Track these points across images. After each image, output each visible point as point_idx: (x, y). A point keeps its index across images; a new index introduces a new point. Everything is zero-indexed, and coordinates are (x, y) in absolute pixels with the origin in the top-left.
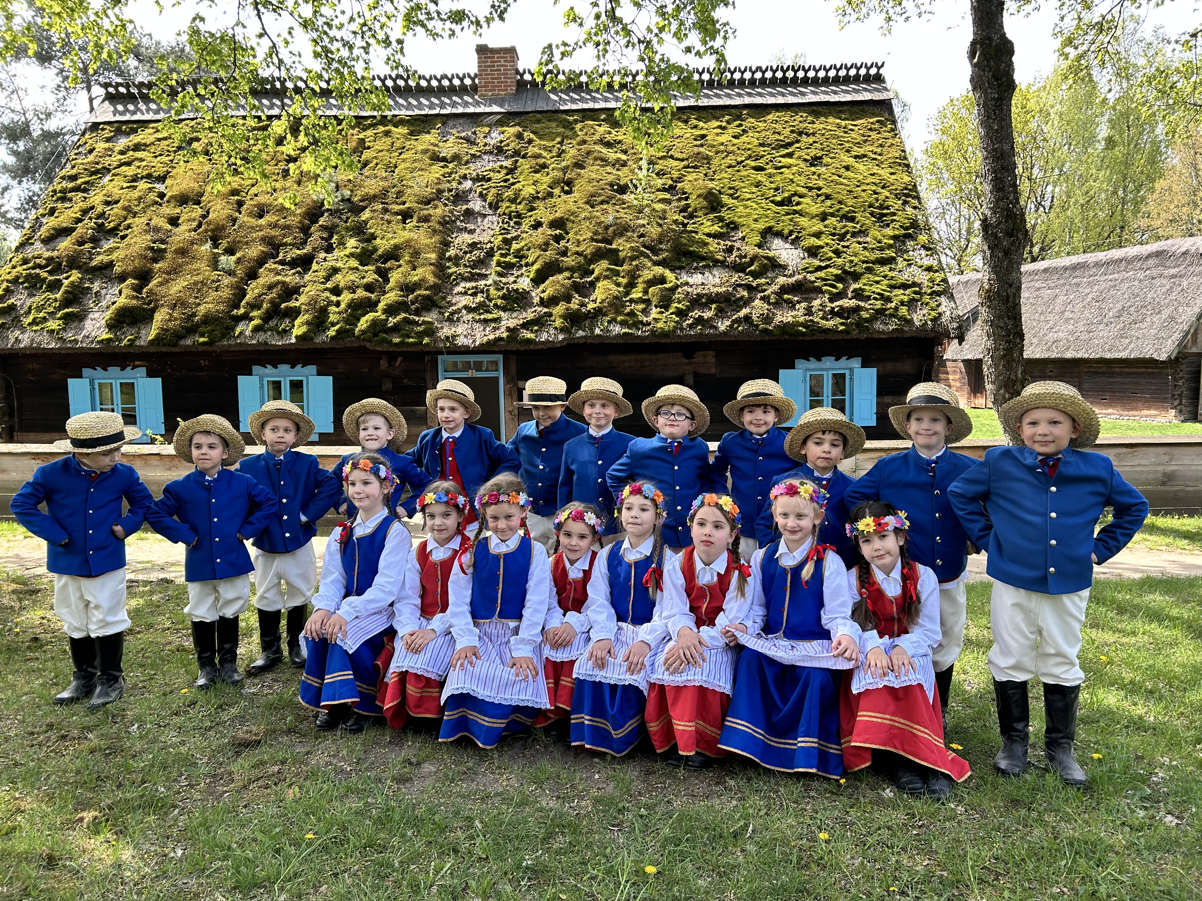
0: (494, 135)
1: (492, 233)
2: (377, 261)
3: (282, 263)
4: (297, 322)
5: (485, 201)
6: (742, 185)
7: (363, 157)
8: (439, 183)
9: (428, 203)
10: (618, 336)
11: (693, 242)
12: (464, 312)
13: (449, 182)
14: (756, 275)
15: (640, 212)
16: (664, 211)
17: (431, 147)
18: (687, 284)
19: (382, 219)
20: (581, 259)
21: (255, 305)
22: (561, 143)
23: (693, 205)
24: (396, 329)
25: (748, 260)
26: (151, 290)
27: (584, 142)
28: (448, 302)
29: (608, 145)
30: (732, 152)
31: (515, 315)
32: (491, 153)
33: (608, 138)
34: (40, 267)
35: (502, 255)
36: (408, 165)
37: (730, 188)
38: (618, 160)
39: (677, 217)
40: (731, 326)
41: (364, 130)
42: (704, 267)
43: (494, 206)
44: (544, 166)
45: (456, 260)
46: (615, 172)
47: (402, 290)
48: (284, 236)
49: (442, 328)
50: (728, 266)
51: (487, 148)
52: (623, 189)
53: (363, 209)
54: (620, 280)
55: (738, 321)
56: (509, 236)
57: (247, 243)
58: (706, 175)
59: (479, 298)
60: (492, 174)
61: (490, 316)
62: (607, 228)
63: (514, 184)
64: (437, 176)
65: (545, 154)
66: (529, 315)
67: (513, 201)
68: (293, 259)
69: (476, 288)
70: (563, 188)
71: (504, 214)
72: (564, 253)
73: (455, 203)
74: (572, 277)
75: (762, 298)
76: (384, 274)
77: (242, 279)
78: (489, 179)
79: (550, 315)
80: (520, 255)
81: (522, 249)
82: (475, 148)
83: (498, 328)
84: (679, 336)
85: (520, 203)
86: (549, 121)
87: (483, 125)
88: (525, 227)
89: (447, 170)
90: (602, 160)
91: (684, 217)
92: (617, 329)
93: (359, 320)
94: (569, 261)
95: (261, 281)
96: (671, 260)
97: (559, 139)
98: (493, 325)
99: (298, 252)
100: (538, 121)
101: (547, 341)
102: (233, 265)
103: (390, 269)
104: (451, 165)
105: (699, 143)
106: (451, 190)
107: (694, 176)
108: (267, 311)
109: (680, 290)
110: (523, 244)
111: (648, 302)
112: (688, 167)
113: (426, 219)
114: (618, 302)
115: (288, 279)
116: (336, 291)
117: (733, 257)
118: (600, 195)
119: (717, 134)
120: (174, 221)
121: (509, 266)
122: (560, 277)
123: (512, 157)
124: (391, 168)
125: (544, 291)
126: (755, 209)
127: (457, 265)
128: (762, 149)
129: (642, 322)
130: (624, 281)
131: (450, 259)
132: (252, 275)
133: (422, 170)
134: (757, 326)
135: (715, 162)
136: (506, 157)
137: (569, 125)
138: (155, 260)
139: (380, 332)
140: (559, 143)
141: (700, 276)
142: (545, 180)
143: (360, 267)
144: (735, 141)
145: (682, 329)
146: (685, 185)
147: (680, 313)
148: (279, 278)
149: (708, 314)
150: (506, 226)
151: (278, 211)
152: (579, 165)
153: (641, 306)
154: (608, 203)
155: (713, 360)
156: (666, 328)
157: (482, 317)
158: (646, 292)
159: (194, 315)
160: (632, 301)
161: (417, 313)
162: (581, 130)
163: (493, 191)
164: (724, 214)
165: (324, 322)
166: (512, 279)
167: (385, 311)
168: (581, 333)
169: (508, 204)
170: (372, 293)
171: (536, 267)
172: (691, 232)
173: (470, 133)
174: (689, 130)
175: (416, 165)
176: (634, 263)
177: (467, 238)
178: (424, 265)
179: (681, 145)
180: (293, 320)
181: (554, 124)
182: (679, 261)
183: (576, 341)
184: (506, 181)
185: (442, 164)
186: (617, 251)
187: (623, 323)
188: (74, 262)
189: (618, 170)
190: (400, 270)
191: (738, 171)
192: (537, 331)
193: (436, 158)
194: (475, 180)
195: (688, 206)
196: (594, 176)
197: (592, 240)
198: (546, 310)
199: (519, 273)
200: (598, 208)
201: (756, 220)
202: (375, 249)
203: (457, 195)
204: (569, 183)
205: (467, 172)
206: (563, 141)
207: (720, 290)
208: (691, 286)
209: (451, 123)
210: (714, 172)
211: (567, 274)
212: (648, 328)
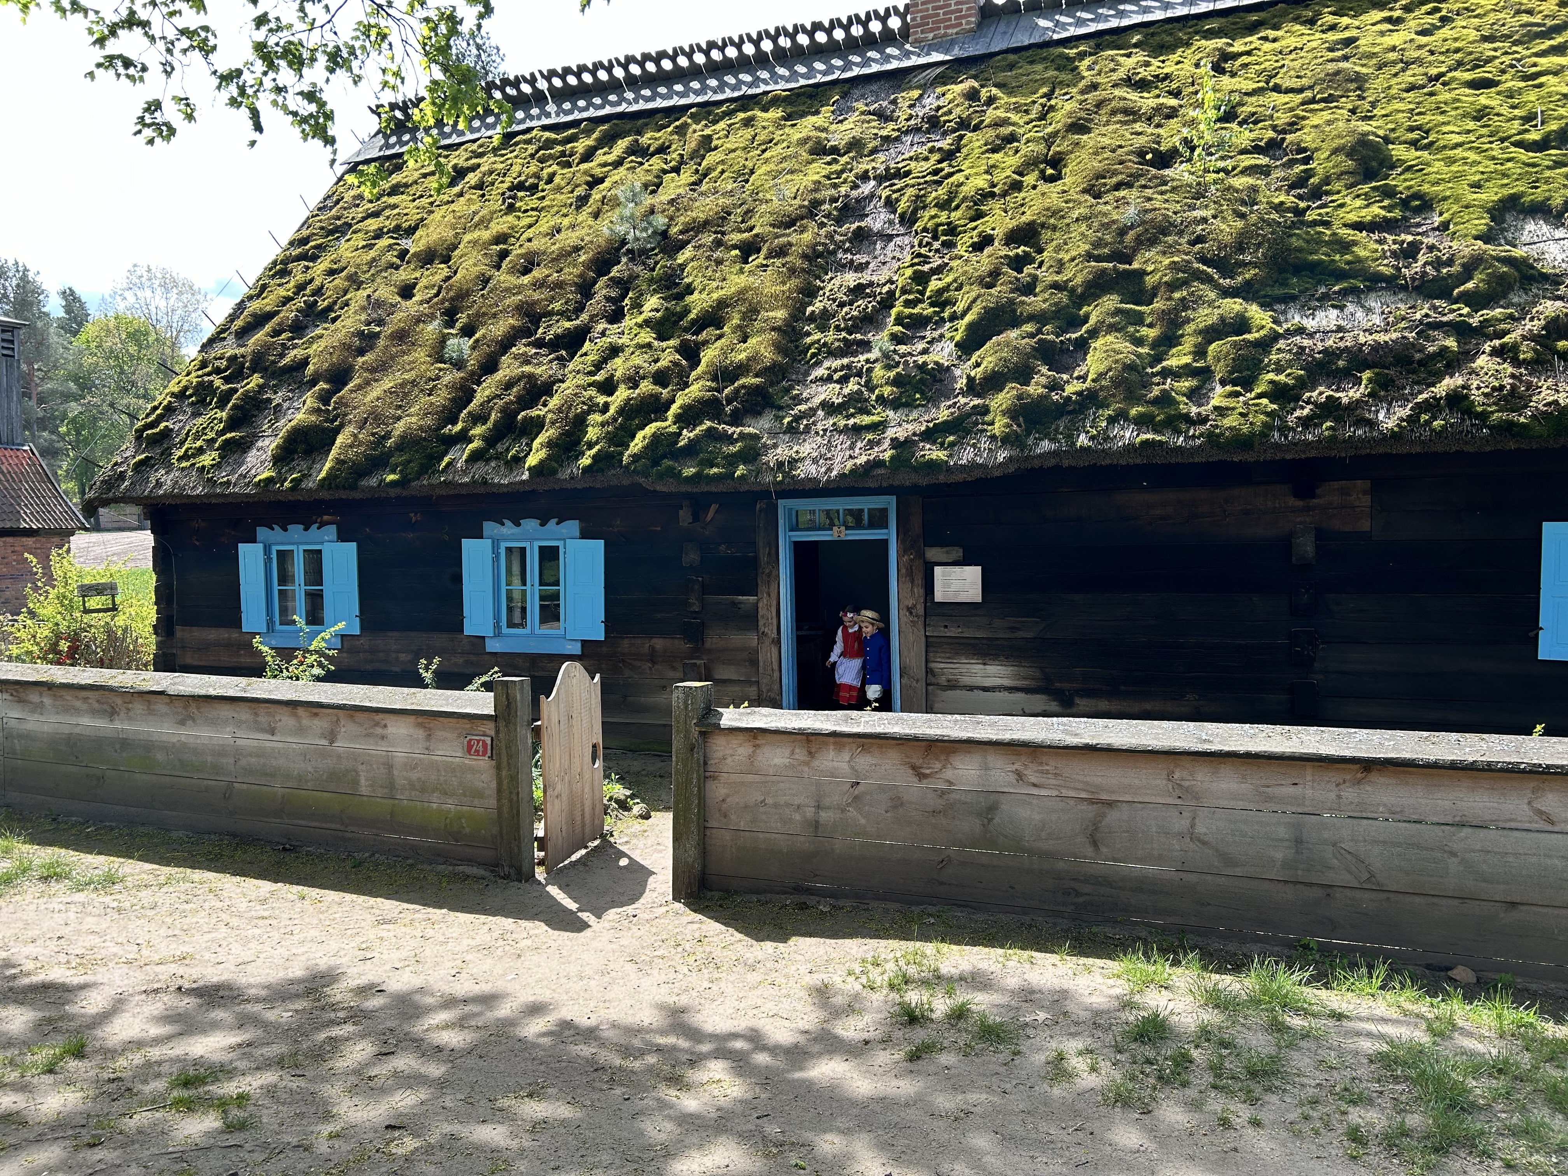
0: (927, 101)
1: (896, 265)
2: (686, 330)
3: (539, 344)
4: (536, 444)
5: (894, 212)
6: (1441, 118)
7: (704, 163)
8: (816, 190)
9: (791, 223)
10: (1131, 448)
11: (1318, 241)
12: (820, 413)
13: (835, 186)
14: (1476, 301)
15: (1199, 196)
16: (1254, 189)
17: (814, 134)
18: (1301, 331)
19: (709, 258)
20: (1063, 297)
21: (479, 418)
22: (1049, 96)
23: (1320, 170)
24: (692, 448)
25: (1456, 269)
26: (342, 397)
27: (1094, 87)
28: (794, 398)
29: (1142, 85)
30: (1419, 61)
31: (915, 414)
32: (917, 130)
33: (1143, 73)
34: (217, 371)
35: (908, 304)
36: (772, 166)
37: (1411, 129)
38: (1158, 109)
39: (1282, 198)
40: (1412, 419)
41: (715, 122)
42: (1344, 293)
43: (908, 220)
44: (1012, 138)
45: (823, 320)
46: (1150, 130)
47: (714, 378)
48: (552, 300)
49: (775, 446)
50: (1404, 288)
51: (912, 122)
52: (1165, 159)
53: (682, 245)
54: (1144, 331)
55: (1432, 406)
56: (926, 268)
57: (495, 316)
58: (1353, 111)
59: (852, 386)
60: (913, 164)
61: (866, 420)
62: (1123, 232)
63: (951, 175)
64: (816, 177)
65: (1014, 117)
66: (943, 414)
67: (944, 205)
68: (557, 336)
69: (849, 367)
70: (1043, 172)
71: (925, 230)
72: (1029, 289)
73: (839, 222)
74: (1039, 331)
75: (1498, 352)
76: (691, 353)
77: (473, 373)
78: (907, 174)
79: (985, 410)
80: (941, 301)
81: (946, 288)
82: (891, 125)
83: (879, 443)
84: (1277, 446)
85: (957, 207)
86: (1032, 62)
87: (911, 88)
88: (961, 249)
89: (836, 167)
90: (1126, 111)
91: (1300, 197)
92: (1127, 435)
93: (633, 437)
94: (1037, 302)
95: (499, 375)
96: (1263, 283)
97: (1045, 90)
98: (870, 436)
99: (568, 325)
100: (1011, 67)
101: (973, 466)
102: (467, 352)
103: (705, 343)
104: (844, 160)
105: (1339, 53)
106: (836, 200)
107: (1326, 115)
108: (496, 423)
109: (1282, 344)
110: (949, 279)
111: (1204, 374)
112: (1313, 101)
113: (781, 252)
114: (1134, 377)
115: (538, 371)
116: (608, 387)
117: (1417, 267)
118: (1115, 173)
119: (1382, 34)
120: (407, 291)
121: (920, 322)
122: (1013, 334)
123: (954, 131)
124: (744, 175)
125: (978, 365)
126: (1475, 163)
127: (823, 329)
128: (1487, 45)
129: (1187, 418)
130: (1152, 333)
131: (812, 318)
132: (490, 366)
133: (792, 172)
134: (1484, 416)
135: (1377, 85)
136: (945, 134)
137: (1068, 65)
138: (361, 352)
139: (664, 456)
140: (1044, 96)
141: (1333, 313)
142: (1009, 161)
143: (656, 343)
144: (1423, 40)
145: (1284, 429)
146: (1307, 137)
147: (1278, 393)
148: (527, 369)
149: (1350, 394)
150: (923, 251)
151: (553, 260)
152: (1078, 127)
153: (1186, 384)
154: (1129, 185)
155: (1366, 500)
156: (1245, 429)
157: (851, 422)
158: (1200, 352)
159: (388, 435)
160: (1166, 373)
161: (736, 419)
162: (1090, 68)
163: (910, 192)
164: (1398, 181)
165: (578, 442)
166: (921, 346)
167: (678, 418)
168: (1046, 445)
169: (933, 212)
170: (665, 386)
171: (969, 318)
172: (1315, 223)
173: (885, 104)
174: (1318, 35)
175: (784, 165)
176: (1177, 295)
177: (851, 279)
178: (761, 331)
179: (1297, 64)
180: (532, 441)
181: (1039, 67)
182: (1285, 284)
183: (1037, 464)
184: (936, 172)
185: (829, 158)
186: (1142, 273)
187: (1142, 422)
188: (259, 363)
189: (1158, 126)
190: (719, 344)
191: (1431, 94)
192: (952, 445)
193: (820, 150)
194: (880, 179)
195: (1309, 173)
196: (1106, 141)
197: (1089, 257)
198: (977, 401)
199: (936, 334)
200: (1109, 197)
201: (1477, 186)
202: (687, 311)
203: (846, 206)
204: (1057, 162)
205: (869, 167)
206: (1052, 91)
207: (1382, 338)
208: (1311, 335)
209: (856, 93)
210: (1373, 105)
211: (1029, 328)
212: (1202, 429)
